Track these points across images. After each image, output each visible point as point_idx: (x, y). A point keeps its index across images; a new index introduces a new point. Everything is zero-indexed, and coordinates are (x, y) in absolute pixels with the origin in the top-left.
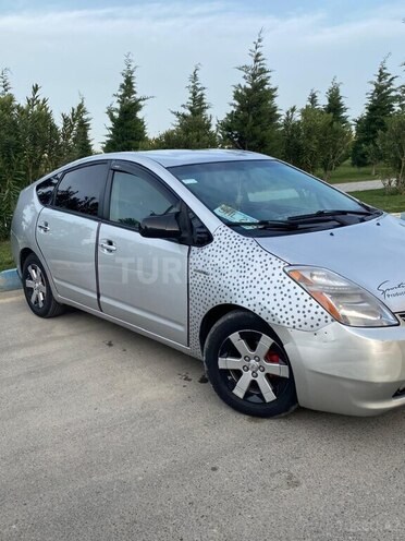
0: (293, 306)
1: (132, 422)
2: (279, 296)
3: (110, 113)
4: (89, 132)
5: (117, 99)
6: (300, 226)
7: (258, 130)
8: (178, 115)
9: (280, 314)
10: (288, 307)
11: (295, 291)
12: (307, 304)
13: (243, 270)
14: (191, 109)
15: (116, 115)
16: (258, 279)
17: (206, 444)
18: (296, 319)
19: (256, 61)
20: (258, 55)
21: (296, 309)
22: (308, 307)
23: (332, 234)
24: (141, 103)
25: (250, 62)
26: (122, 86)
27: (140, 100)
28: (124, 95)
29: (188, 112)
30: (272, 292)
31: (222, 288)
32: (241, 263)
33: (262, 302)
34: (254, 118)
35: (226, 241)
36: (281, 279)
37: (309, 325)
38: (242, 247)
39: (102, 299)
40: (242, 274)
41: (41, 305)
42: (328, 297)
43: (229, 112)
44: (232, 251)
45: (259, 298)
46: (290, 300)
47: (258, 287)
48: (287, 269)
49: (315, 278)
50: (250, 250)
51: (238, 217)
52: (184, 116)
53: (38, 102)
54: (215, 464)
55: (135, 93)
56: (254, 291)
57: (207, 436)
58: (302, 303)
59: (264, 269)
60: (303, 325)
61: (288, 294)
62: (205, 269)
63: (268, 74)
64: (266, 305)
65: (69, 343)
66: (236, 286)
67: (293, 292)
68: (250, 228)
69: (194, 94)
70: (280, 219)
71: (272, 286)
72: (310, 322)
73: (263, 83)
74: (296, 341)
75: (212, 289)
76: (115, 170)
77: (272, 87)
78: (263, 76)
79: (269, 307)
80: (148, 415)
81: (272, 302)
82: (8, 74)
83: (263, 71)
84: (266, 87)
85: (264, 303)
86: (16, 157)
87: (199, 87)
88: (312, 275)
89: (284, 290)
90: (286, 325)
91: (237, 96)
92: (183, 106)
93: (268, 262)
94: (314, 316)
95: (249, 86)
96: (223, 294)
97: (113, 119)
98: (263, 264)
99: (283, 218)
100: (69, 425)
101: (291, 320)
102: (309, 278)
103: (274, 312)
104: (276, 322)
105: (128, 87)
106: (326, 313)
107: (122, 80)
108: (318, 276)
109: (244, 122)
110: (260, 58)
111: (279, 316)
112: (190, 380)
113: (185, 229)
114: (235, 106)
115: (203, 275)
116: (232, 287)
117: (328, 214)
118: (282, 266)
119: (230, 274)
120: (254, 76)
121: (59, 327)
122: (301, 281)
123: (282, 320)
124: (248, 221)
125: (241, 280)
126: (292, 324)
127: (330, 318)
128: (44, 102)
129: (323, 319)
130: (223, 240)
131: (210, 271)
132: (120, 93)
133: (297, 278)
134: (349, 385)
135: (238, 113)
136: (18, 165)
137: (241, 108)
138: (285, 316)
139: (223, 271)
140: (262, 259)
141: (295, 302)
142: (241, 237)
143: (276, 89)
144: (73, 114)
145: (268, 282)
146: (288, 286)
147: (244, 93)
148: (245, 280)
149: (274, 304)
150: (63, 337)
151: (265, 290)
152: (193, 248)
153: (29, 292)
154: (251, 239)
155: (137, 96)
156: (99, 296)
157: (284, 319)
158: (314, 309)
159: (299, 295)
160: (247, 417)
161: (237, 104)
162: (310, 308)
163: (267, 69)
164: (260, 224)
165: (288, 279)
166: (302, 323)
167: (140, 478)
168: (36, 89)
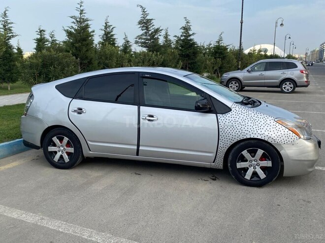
2: (276, 132)
9: (277, 139)
10: (281, 135)
11: (282, 128)
12: (288, 133)
13: (254, 122)
16: (263, 125)
18: (285, 140)
19: (81, 14)
21: (284, 136)
22: (289, 135)
30: (272, 130)
31: (243, 131)
32: (252, 119)
33: (268, 135)
35: (240, 110)
36: (274, 124)
37: (290, 142)
38: (250, 112)
40: (254, 124)
42: (295, 129)
44: (245, 114)
45: (266, 133)
46: (281, 132)
47: (265, 128)
48: (276, 120)
50: (255, 113)
56: (263, 131)
58: (286, 133)
59: (265, 120)
61: (280, 130)
64: (271, 136)
66: (252, 129)
71: (271, 128)
72: (291, 140)
74: (286, 149)
75: (237, 133)
79: (272, 136)
85: (270, 135)
89: (277, 128)
90: (281, 143)
93: (266, 118)
94: (292, 138)
96: (245, 134)
101: (283, 141)
103: (275, 138)
104: (276, 143)
106: (296, 136)
110: (83, 12)
111: (277, 140)
116: (250, 130)
118: (273, 119)
119: (247, 124)
122: (283, 124)
123: (279, 141)
125: (254, 126)
126: (283, 143)
127: (298, 138)
129: (296, 138)
130: (238, 110)
131: (234, 124)
133: (281, 123)
138: (280, 139)
139: (242, 124)
140: (262, 117)
141: (283, 133)
145: (269, 126)
148: (257, 126)
149: (274, 135)
151: (268, 129)
152: (219, 115)
154: (253, 109)
156: (138, 147)
157: (280, 140)
158: (291, 135)
159: (284, 130)
165: (278, 124)
166: (287, 141)
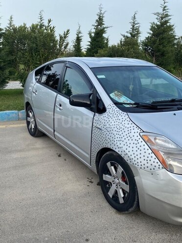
0: (142, 156)
1: (55, 203)
2: (135, 149)
3: (90, 34)
4: (81, 43)
5: (94, 27)
6: (159, 107)
7: (161, 47)
8: (124, 36)
10: (139, 156)
12: (150, 156)
13: (118, 130)
14: (131, 34)
15: (93, 35)
16: (125, 137)
17: (88, 223)
18: (142, 164)
19: (164, 10)
20: (165, 7)
21: (143, 158)
22: (150, 158)
23: (175, 114)
24: (106, 29)
25: (161, 11)
26: (97, 21)
27: (105, 28)
28: (98, 26)
29: (129, 35)
30: (131, 145)
31: (107, 139)
32: (118, 127)
33: (126, 150)
34: (159, 40)
35: (112, 113)
36: (137, 139)
38: (120, 117)
39: (55, 133)
40: (118, 133)
41: (33, 130)
42: (162, 154)
43: (147, 37)
44: (114, 119)
45: (124, 148)
46: (141, 152)
47: (125, 141)
48: (141, 134)
49: (157, 141)
50: (123, 120)
51: (123, 99)
52: (127, 37)
53: (51, 28)
54: (89, 237)
55: (104, 24)
56: (122, 143)
57: (90, 219)
58: (147, 155)
59: (129, 132)
60: (146, 168)
61: (140, 148)
62: (100, 127)
63: (169, 17)
65: (41, 152)
66: (113, 139)
67: (143, 147)
68: (128, 106)
69: (133, 26)
70: (148, 102)
71: (132, 142)
72: (150, 167)
73: (166, 22)
74: (141, 176)
75: (102, 138)
76: (67, 67)
77: (172, 24)
78: (167, 19)
79: (129, 154)
80: (64, 201)
81: (131, 151)
82: (43, 13)
83: (167, 15)
84: (168, 24)
85: (127, 151)
86: (35, 54)
87: (136, 22)
88: (155, 139)
89: (138, 145)
90: (136, 166)
91: (152, 29)
92: (127, 32)
93: (132, 128)
94: (153, 164)
95: (159, 23)
96: (107, 142)
97: (91, 37)
98: (129, 129)
99: (149, 101)
100: (23, 200)
101: (140, 164)
102: (153, 140)
103: (131, 157)
104: (131, 163)
105: (100, 21)
106: (159, 163)
107: (97, 18)
108: (159, 140)
109: (154, 42)
110: (166, 8)
111: (133, 160)
112: (92, 182)
113: (94, 103)
114: (150, 33)
115: (99, 130)
116: (112, 139)
117: (178, 101)
118: (139, 132)
119: (112, 131)
120: (162, 18)
121: (39, 143)
122: (148, 142)
123: (135, 163)
124: (128, 102)
125: (117, 136)
126: (140, 166)
127: (161, 166)
128: (54, 28)
129: (157, 166)
130: (111, 112)
131: (103, 129)
132: (96, 24)
133: (146, 140)
134: (168, 207)
135: (151, 37)
136: (36, 58)
137: (153, 35)
139: (109, 130)
140: (129, 126)
141: (143, 154)
142: (121, 111)
143: (173, 26)
144: (64, 35)
145: (130, 139)
146: (141, 144)
147: (156, 27)
148: (119, 136)
149: (131, 153)
150: (39, 148)
151: (128, 144)
152: (96, 114)
153: (28, 123)
154: (125, 113)
155: (104, 26)
156: (54, 131)
157: (136, 162)
158: (153, 159)
159: (146, 150)
160: (115, 210)
161: (152, 32)
162: (151, 159)
163: (169, 14)
164: (135, 104)
165: (141, 140)
166: (145, 166)
167: (47, 239)
168: (49, 21)
